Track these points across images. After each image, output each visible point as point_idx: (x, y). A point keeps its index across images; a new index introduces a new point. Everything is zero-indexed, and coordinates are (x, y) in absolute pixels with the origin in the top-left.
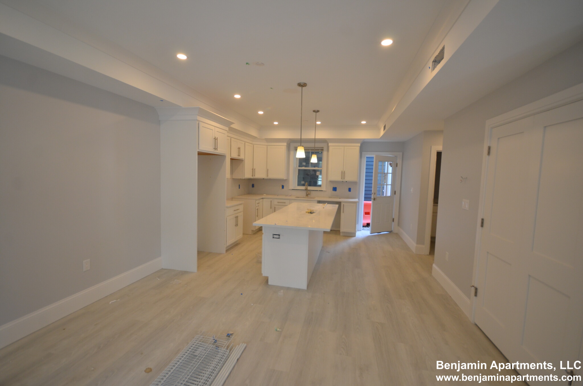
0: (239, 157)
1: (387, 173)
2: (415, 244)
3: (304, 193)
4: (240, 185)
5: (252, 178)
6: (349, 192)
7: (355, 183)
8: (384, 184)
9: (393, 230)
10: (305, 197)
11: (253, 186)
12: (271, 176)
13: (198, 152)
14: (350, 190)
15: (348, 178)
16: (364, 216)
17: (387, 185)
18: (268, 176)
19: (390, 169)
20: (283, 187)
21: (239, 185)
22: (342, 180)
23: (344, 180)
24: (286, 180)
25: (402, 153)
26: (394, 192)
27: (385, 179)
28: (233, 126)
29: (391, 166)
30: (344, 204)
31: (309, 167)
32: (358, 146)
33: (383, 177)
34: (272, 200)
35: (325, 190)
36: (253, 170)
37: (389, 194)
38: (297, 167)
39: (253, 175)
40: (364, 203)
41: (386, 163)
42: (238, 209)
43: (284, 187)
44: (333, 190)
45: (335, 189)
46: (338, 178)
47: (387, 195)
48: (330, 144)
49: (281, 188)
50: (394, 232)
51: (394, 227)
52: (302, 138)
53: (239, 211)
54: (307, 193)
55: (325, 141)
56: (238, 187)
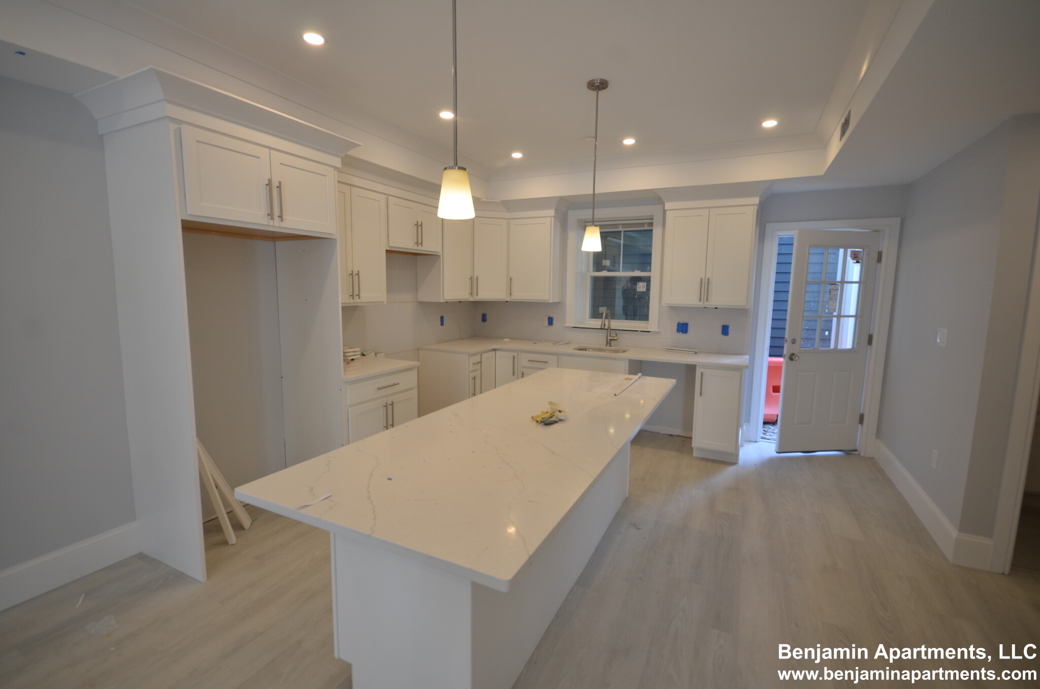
0: (420, 248)
1: (843, 282)
2: (954, 533)
3: (601, 338)
4: (444, 319)
5: (472, 300)
6: (725, 337)
7: (742, 312)
8: (832, 313)
9: (858, 447)
10: (604, 347)
11: (484, 318)
12: (519, 295)
13: (183, 222)
14: (725, 330)
15: (718, 299)
16: (768, 396)
17: (839, 317)
18: (511, 294)
19: (855, 271)
20: (551, 321)
21: (442, 318)
22: (701, 304)
23: (707, 304)
24: (558, 303)
25: (899, 219)
26: (865, 337)
27: (833, 298)
28: (353, 153)
29: (858, 262)
30: (703, 370)
31: (619, 271)
32: (755, 205)
33: (827, 294)
34: (515, 354)
35: (656, 330)
36: (473, 282)
37: (847, 341)
38: (588, 271)
39: (471, 294)
40: (770, 363)
41: (841, 251)
42: (394, 385)
43: (554, 322)
44: (678, 331)
45: (683, 328)
46: (690, 298)
47: (839, 347)
48: (668, 206)
49: (547, 323)
50: (862, 454)
51: (864, 439)
52: (596, 192)
53: (397, 388)
54: (609, 338)
55: (655, 198)
56: (439, 322)
